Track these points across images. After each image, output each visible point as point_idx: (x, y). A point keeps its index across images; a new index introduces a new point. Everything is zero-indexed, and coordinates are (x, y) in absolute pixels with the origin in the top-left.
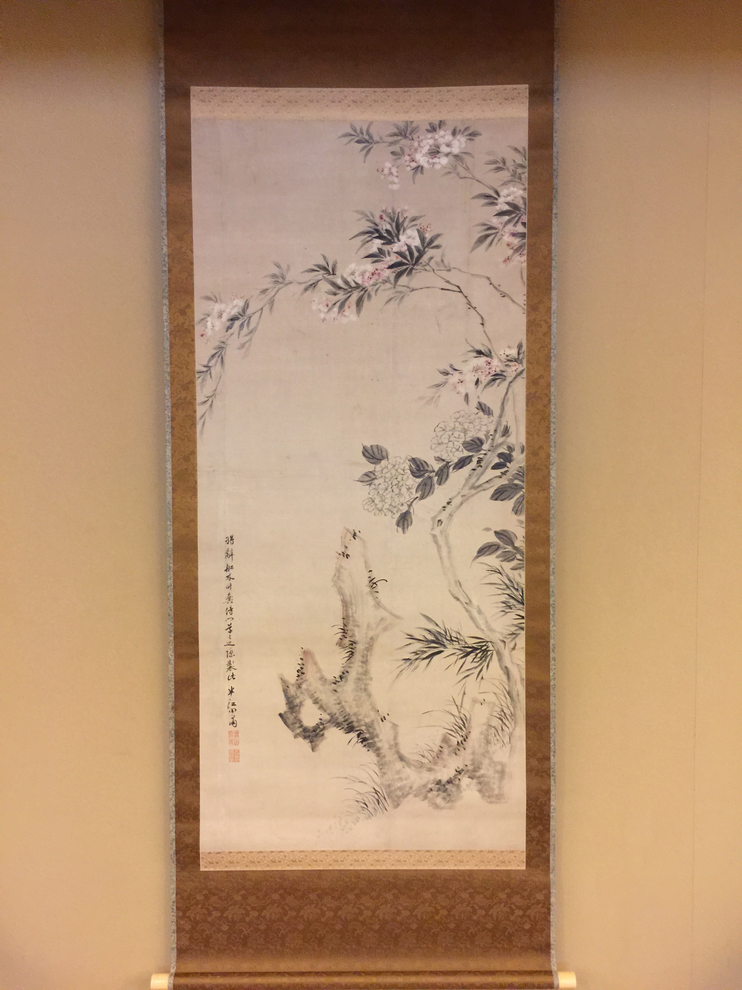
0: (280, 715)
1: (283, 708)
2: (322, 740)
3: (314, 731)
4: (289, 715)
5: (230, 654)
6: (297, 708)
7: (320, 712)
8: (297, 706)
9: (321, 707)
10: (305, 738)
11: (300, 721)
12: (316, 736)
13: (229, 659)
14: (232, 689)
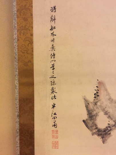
0: (84, 121)
1: (85, 117)
2: (109, 137)
3: (104, 131)
4: (89, 121)
5: (53, 83)
6: (94, 117)
7: (108, 120)
8: (94, 116)
9: (109, 117)
10: (99, 135)
11: (96, 125)
12: (106, 134)
13: (53, 86)
14: (54, 104)
